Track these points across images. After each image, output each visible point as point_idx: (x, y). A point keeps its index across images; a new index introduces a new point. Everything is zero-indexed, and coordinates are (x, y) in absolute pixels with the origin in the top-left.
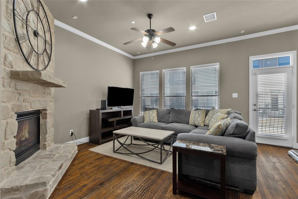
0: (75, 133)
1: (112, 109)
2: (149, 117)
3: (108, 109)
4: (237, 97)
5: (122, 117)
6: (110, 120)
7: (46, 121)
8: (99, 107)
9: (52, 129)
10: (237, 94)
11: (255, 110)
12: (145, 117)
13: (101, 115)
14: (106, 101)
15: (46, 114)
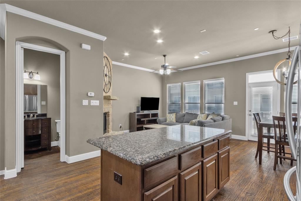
0: (122, 127)
1: (143, 112)
2: (170, 118)
3: (141, 112)
4: (237, 104)
5: (151, 118)
6: (142, 120)
7: (109, 118)
8: (135, 111)
9: (111, 123)
10: (237, 102)
11: (250, 115)
12: (167, 118)
13: (136, 116)
14: (139, 107)
15: (109, 114)
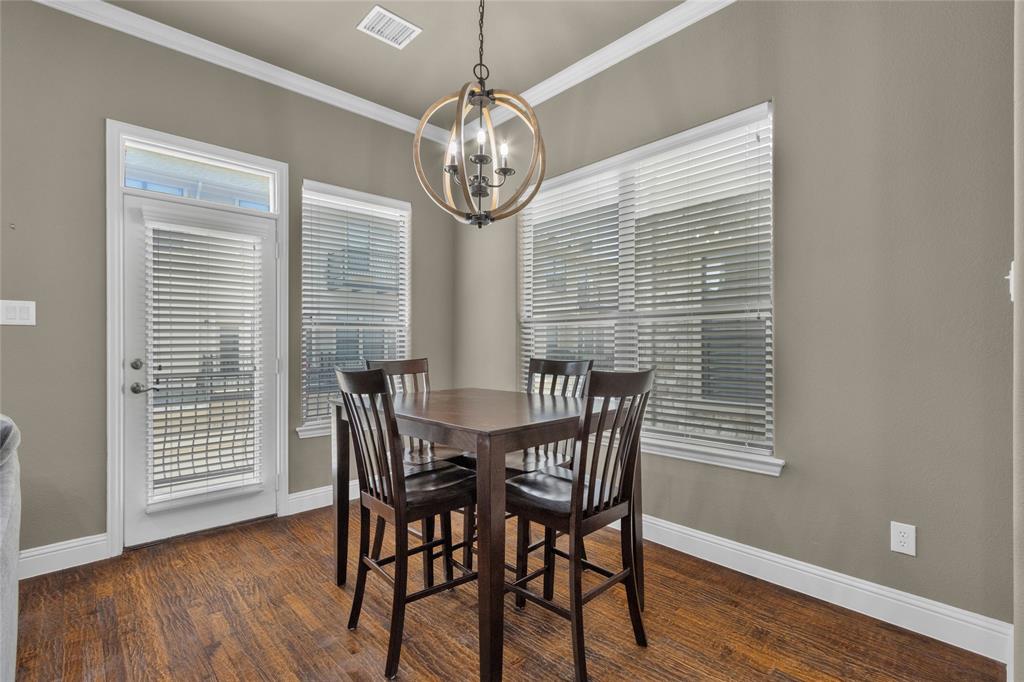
4: (33, 323)
10: (32, 305)
11: (136, 390)
